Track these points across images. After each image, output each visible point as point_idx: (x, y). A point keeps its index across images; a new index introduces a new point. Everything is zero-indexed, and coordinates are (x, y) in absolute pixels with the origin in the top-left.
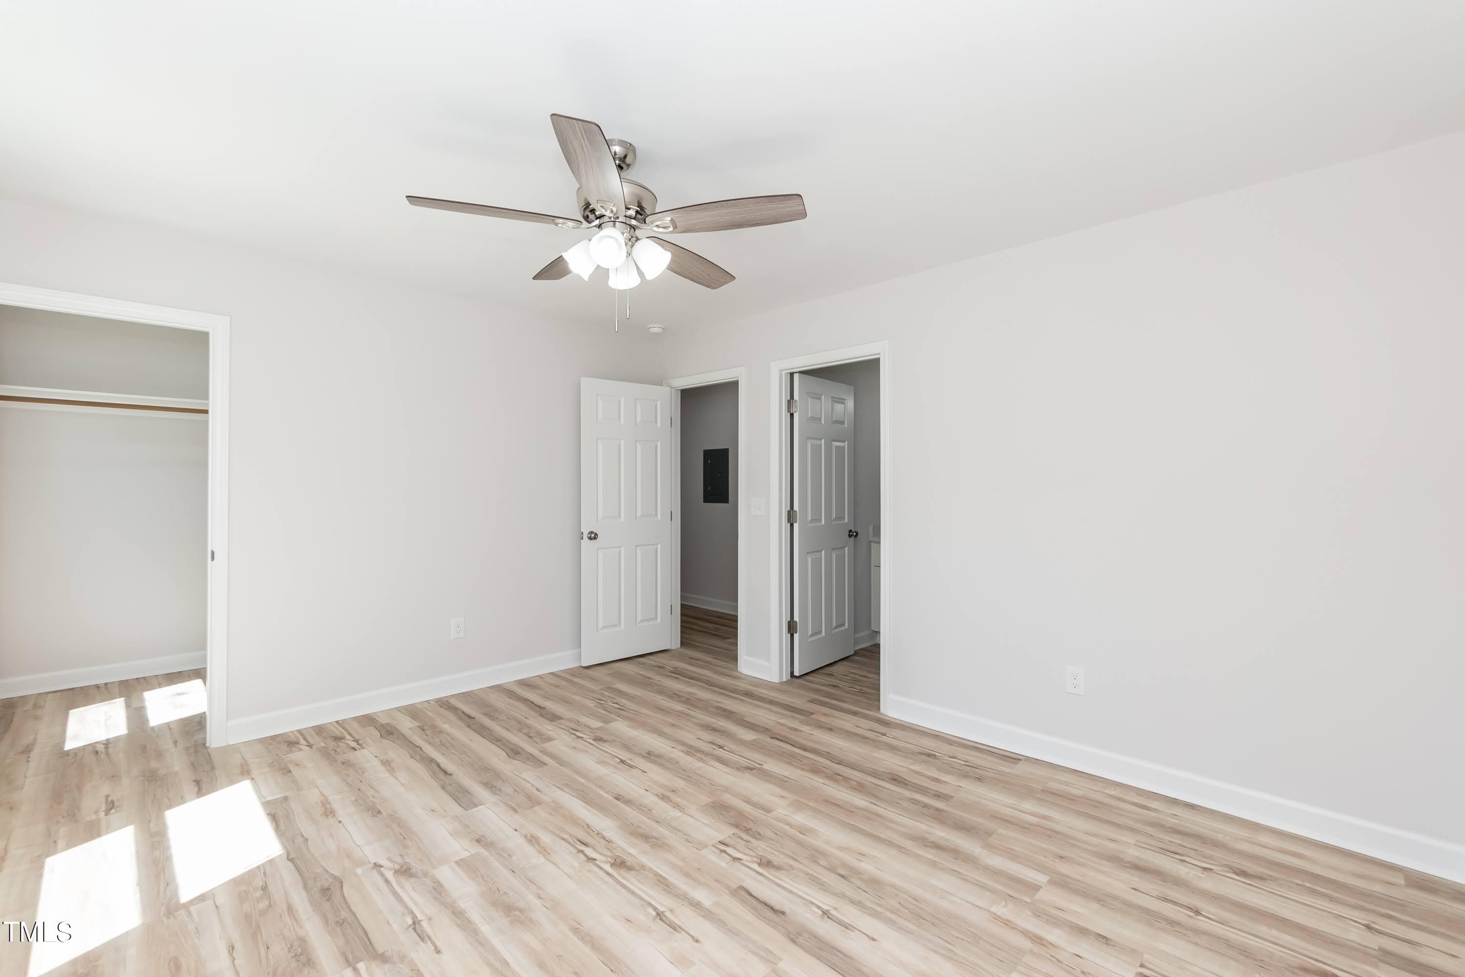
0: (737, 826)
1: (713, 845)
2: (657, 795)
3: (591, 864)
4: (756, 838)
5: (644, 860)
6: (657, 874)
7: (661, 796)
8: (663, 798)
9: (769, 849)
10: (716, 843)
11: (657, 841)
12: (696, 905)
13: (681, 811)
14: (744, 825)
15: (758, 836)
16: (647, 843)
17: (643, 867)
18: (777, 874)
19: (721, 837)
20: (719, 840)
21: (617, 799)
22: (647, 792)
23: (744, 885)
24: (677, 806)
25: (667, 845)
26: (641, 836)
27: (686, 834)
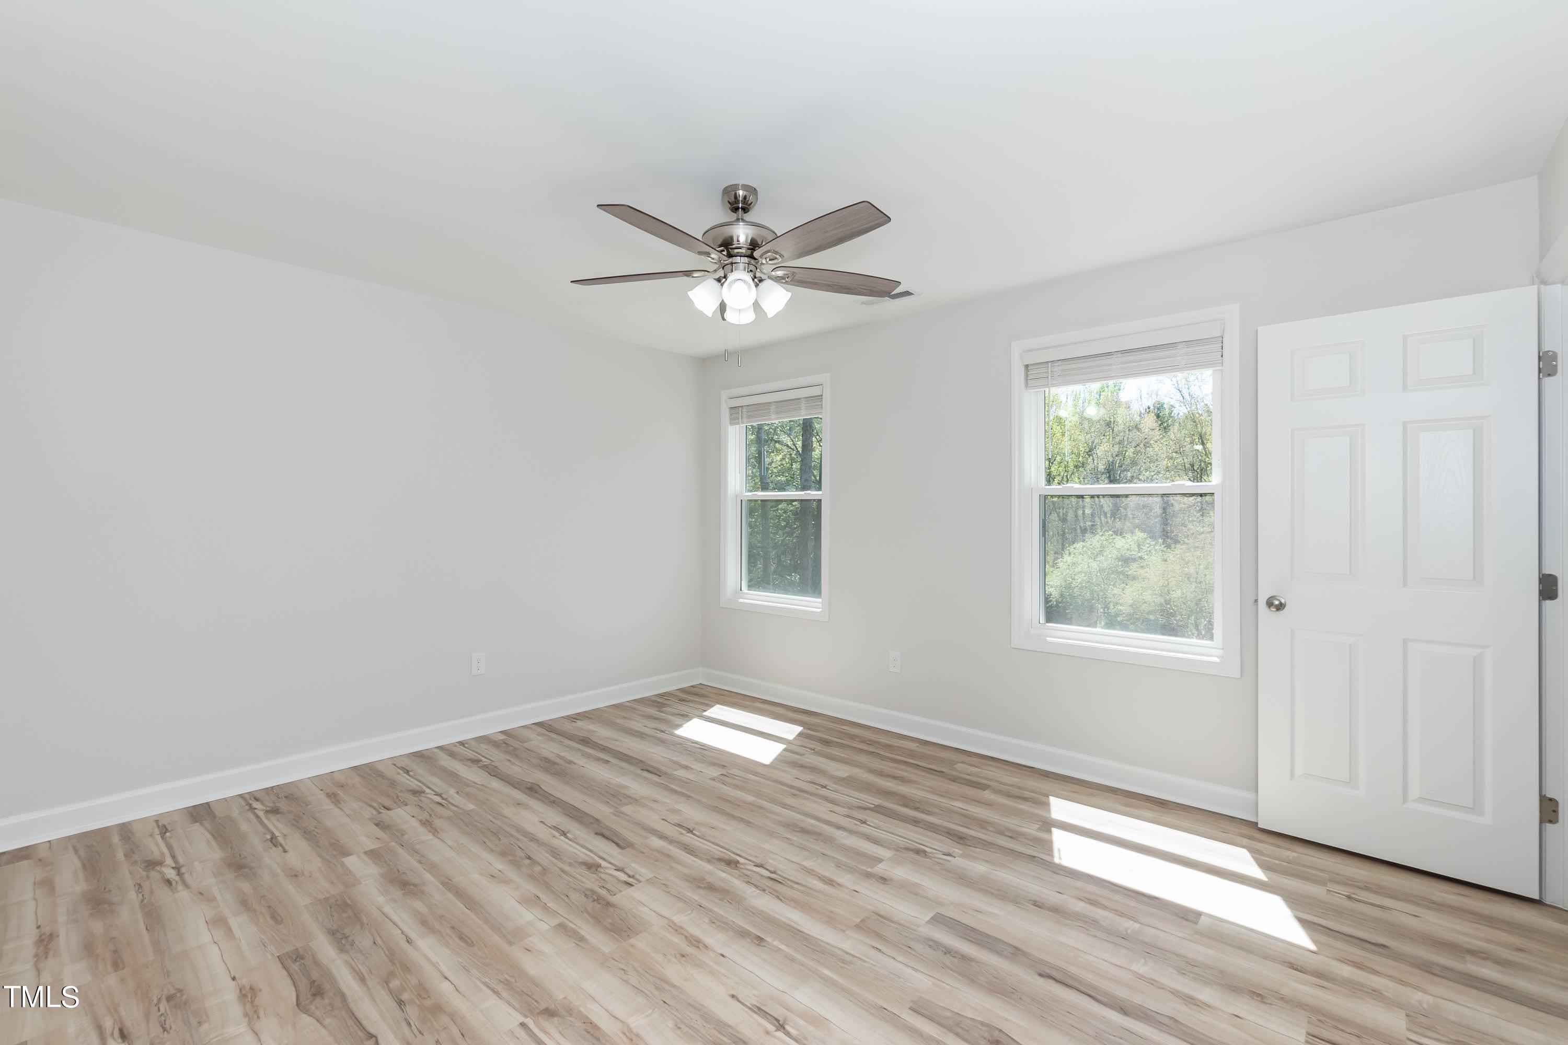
0: (608, 904)
1: (640, 882)
2: (706, 947)
3: (758, 862)
4: (592, 891)
5: (708, 867)
6: (696, 856)
7: (701, 946)
8: (696, 943)
9: (584, 880)
10: (636, 884)
11: (699, 884)
12: (662, 837)
13: (673, 922)
14: (599, 906)
15: (588, 893)
16: (709, 883)
17: (709, 861)
18: (587, 858)
19: (630, 890)
20: (633, 888)
21: (760, 939)
22: (720, 952)
23: (619, 850)
24: (677, 929)
25: (689, 881)
26: (715, 889)
27: (668, 892)
